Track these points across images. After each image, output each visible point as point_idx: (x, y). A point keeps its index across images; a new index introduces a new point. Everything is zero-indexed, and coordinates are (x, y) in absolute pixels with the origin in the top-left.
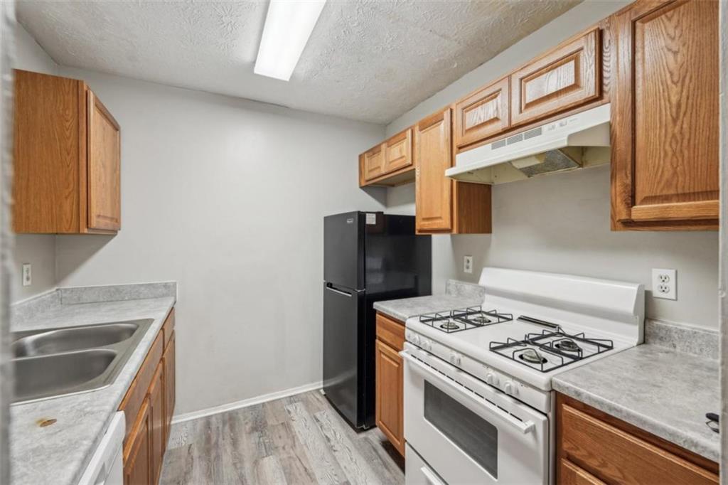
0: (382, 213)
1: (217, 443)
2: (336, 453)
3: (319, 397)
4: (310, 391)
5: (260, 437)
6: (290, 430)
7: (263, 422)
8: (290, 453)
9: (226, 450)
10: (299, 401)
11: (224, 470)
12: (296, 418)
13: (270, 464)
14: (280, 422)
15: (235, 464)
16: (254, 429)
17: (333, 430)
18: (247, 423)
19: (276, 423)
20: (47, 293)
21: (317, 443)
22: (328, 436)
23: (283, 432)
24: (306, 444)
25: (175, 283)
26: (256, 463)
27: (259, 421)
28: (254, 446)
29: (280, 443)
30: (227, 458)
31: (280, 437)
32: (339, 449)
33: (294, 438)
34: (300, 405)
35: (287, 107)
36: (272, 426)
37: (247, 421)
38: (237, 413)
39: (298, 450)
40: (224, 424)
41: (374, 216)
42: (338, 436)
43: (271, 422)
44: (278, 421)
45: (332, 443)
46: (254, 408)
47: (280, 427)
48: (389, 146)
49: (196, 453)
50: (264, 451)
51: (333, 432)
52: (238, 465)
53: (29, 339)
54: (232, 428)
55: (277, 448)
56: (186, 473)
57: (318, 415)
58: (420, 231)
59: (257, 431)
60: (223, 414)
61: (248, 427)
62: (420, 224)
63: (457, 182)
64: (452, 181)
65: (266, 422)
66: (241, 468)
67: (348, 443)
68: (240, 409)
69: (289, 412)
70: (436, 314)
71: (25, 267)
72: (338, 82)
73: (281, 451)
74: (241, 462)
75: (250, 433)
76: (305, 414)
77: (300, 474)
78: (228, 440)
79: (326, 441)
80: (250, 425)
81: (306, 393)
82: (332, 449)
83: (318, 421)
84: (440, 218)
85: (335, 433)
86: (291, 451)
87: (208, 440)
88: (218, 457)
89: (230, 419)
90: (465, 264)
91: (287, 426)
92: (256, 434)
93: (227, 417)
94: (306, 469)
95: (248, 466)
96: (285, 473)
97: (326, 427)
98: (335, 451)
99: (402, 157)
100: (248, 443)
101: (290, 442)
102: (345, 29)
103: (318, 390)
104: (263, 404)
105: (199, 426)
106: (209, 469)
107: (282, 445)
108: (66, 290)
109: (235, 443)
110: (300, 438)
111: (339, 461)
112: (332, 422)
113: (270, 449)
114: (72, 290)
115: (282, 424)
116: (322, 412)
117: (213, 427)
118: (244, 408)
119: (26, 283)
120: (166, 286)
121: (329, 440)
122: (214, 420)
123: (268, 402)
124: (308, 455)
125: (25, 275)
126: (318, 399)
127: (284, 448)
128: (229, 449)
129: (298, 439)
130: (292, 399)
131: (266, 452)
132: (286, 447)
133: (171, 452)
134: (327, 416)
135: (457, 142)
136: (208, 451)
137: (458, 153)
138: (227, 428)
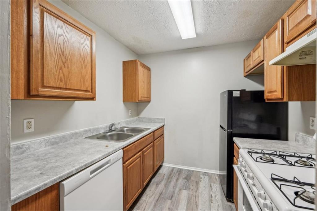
0: (245, 90)
1: (172, 177)
2: (212, 204)
3: (217, 178)
4: (214, 174)
5: (186, 182)
6: (198, 185)
7: (190, 177)
8: (193, 193)
9: (173, 181)
10: (207, 176)
11: (170, 187)
12: (202, 181)
13: (185, 193)
14: (196, 180)
15: (174, 186)
16: (186, 178)
17: (216, 194)
18: (184, 175)
19: (194, 180)
20: (135, 118)
21: (206, 195)
22: (212, 195)
23: (195, 185)
24: (201, 193)
25: (165, 119)
26: (180, 190)
27: (189, 176)
28: (182, 184)
29: (192, 188)
30: (172, 183)
31: (193, 186)
32: (214, 203)
33: (198, 188)
34: (207, 177)
35: (204, 47)
36: (192, 180)
37: (184, 174)
38: (183, 170)
39: (197, 193)
40: (177, 172)
41: (239, 92)
42: (217, 198)
43: (193, 178)
44: (195, 179)
45: (212, 199)
46: (189, 171)
47: (195, 182)
48: (254, 52)
49: (165, 177)
50: (185, 187)
51: (215, 195)
52: (175, 188)
53: (125, 129)
54: (179, 174)
55: (190, 188)
56: (160, 182)
57: (212, 185)
58: (268, 100)
59: (186, 179)
60: (179, 168)
61: (184, 177)
62: (267, 96)
63: (286, 67)
64: (283, 67)
65: (191, 178)
66: (175, 189)
67: (220, 203)
68: (184, 169)
69: (201, 178)
70: (262, 150)
71: (130, 111)
72: (220, 28)
73: (191, 190)
74: (176, 187)
75: (183, 179)
76: (207, 182)
77: (193, 203)
78: (176, 178)
79: (210, 197)
80: (185, 176)
81: (212, 174)
82: (211, 201)
83: (211, 187)
84: (276, 91)
85: (216, 196)
86: (194, 193)
87: (170, 175)
88: (170, 182)
89: (180, 171)
90: (311, 123)
91: (197, 183)
92: (185, 180)
93: (179, 170)
94: (196, 202)
95: (177, 189)
96: (188, 199)
97: (213, 191)
98: (212, 202)
99: (259, 57)
100: (181, 181)
101: (196, 189)
102: (209, 6)
103: (218, 174)
104: (193, 171)
105: (170, 169)
106: (166, 184)
107: (192, 189)
108: (140, 118)
109: (177, 180)
110: (200, 189)
111: (212, 208)
112: (217, 190)
113: (187, 188)
114: (141, 118)
115: (196, 181)
116: (215, 184)
117: (174, 171)
118: (186, 169)
119: (130, 115)
120: (162, 119)
121: (212, 196)
122: (175, 169)
123: (195, 171)
124: (200, 198)
125: (130, 113)
126: (216, 178)
127: (192, 190)
128: (175, 180)
129: (199, 189)
130: (205, 174)
131: (185, 188)
132: (193, 190)
133: (159, 174)
134: (216, 187)
135: (286, 40)
136: (169, 178)
137: (286, 47)
138: (177, 174)
